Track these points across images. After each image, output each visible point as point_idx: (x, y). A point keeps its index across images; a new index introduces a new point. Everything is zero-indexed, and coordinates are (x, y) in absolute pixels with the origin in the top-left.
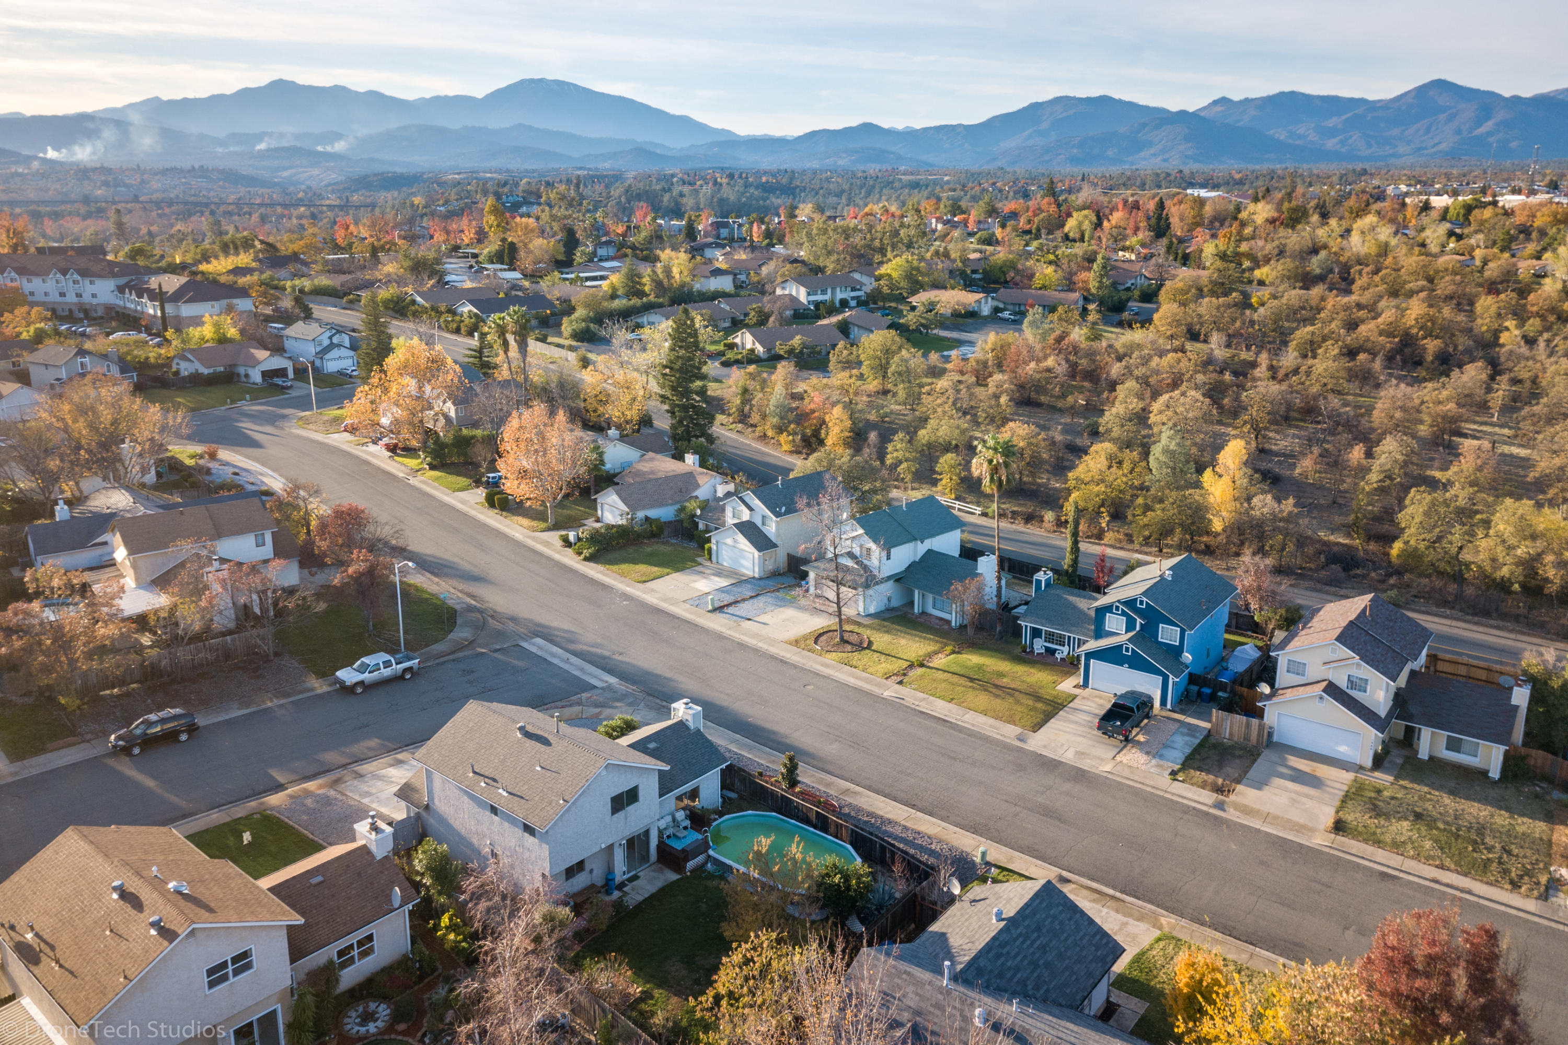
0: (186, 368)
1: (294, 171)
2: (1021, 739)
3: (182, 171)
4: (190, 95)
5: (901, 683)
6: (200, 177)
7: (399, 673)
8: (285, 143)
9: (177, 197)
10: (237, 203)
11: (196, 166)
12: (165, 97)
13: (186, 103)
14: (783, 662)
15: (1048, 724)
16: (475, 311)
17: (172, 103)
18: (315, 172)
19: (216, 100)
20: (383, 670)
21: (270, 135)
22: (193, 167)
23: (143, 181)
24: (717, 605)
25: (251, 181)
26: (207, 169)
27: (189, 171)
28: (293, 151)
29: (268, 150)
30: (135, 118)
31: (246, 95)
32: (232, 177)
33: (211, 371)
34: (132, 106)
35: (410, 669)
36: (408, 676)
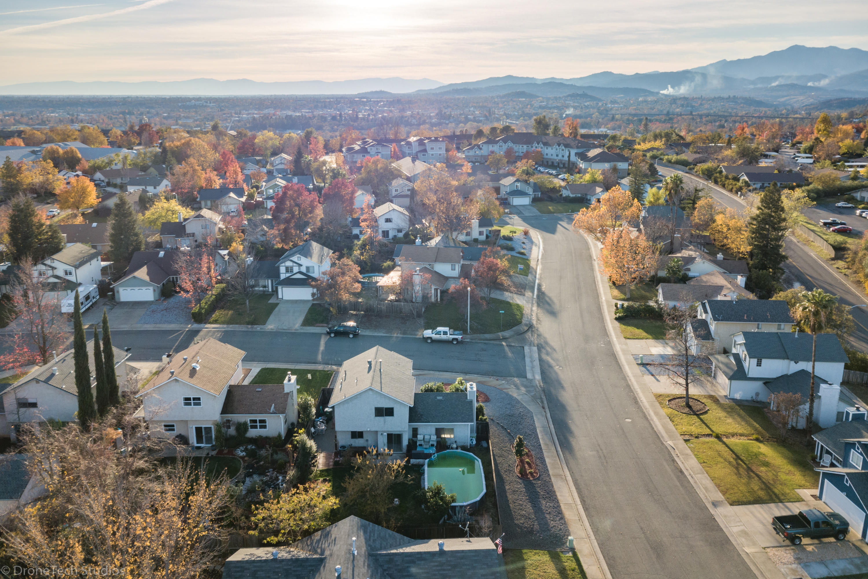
0: (565, 193)
1: (788, 98)
2: (715, 504)
3: (723, 98)
4: (742, 58)
5: (686, 441)
6: (733, 102)
7: (451, 339)
8: (789, 82)
9: (715, 112)
10: (742, 117)
11: (731, 96)
12: (728, 60)
13: (739, 62)
14: (636, 401)
15: (750, 507)
16: (747, 180)
17: (732, 62)
18: (801, 98)
19: (756, 59)
20: (442, 335)
21: (782, 77)
22: (729, 96)
23: (701, 104)
24: (644, 362)
25: (760, 103)
26: (737, 98)
27: (727, 99)
28: (793, 86)
29: (777, 86)
30: (712, 71)
31: (774, 56)
32: (750, 102)
33: (574, 196)
34: (711, 65)
35: (456, 339)
36: (455, 343)
